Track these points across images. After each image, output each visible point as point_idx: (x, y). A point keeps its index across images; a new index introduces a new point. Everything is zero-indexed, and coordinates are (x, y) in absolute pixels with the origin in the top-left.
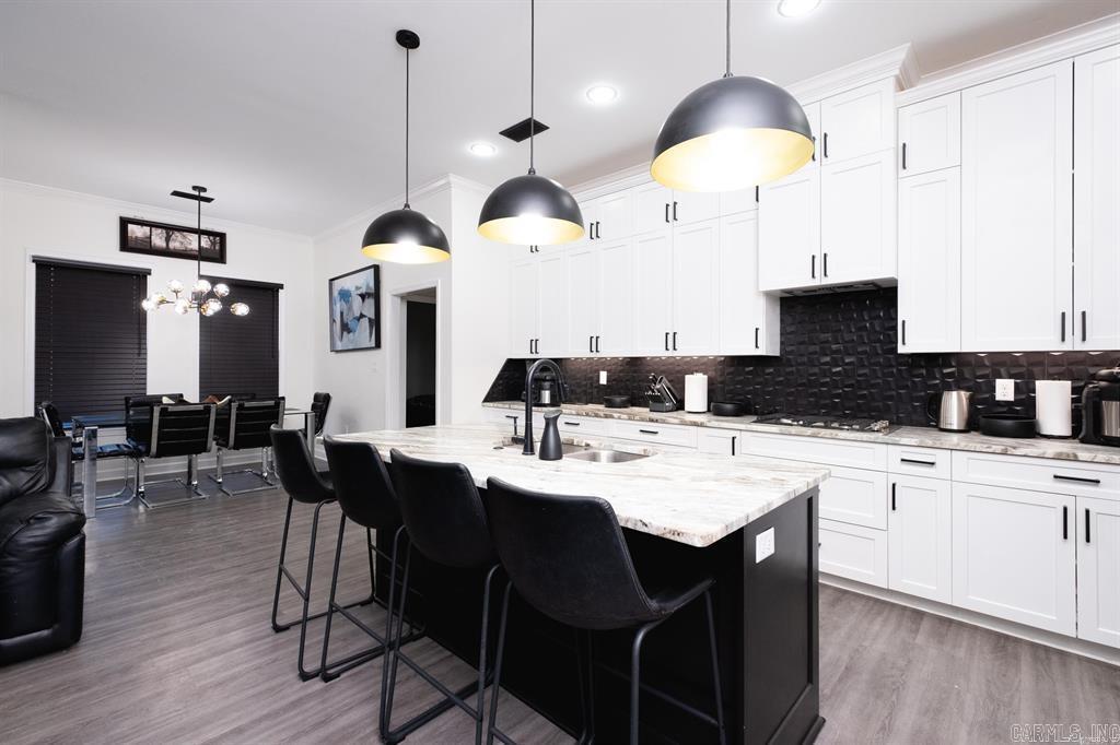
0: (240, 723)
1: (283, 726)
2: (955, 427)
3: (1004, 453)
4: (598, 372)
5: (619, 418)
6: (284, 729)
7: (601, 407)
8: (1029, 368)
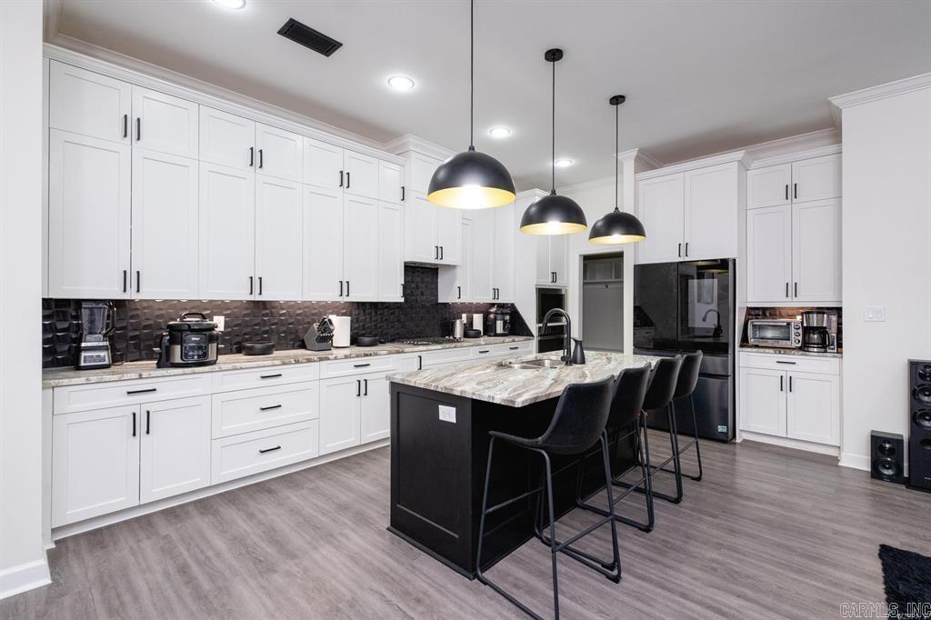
0: (678, 598)
1: (665, 576)
6: (667, 574)
8: (471, 309)
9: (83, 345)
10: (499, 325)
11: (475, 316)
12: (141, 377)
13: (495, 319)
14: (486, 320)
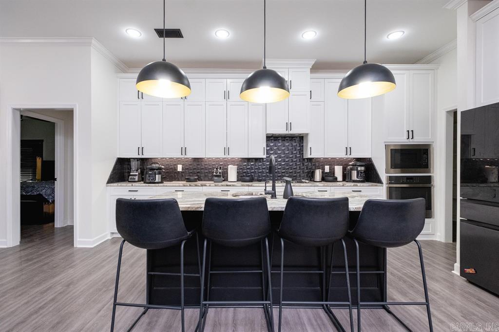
2: (318, 180)
3: (343, 186)
4: (176, 165)
5: (210, 186)
7: (185, 182)
8: (332, 162)
9: (131, 174)
10: (354, 173)
11: (336, 167)
12: (132, 186)
13: (352, 169)
14: (344, 169)
